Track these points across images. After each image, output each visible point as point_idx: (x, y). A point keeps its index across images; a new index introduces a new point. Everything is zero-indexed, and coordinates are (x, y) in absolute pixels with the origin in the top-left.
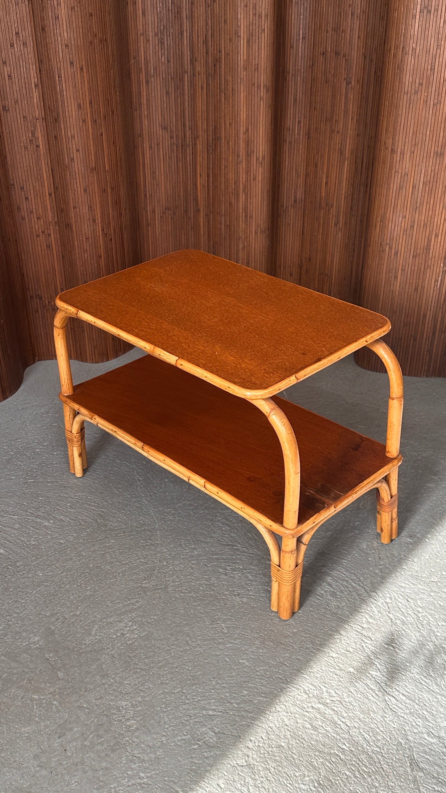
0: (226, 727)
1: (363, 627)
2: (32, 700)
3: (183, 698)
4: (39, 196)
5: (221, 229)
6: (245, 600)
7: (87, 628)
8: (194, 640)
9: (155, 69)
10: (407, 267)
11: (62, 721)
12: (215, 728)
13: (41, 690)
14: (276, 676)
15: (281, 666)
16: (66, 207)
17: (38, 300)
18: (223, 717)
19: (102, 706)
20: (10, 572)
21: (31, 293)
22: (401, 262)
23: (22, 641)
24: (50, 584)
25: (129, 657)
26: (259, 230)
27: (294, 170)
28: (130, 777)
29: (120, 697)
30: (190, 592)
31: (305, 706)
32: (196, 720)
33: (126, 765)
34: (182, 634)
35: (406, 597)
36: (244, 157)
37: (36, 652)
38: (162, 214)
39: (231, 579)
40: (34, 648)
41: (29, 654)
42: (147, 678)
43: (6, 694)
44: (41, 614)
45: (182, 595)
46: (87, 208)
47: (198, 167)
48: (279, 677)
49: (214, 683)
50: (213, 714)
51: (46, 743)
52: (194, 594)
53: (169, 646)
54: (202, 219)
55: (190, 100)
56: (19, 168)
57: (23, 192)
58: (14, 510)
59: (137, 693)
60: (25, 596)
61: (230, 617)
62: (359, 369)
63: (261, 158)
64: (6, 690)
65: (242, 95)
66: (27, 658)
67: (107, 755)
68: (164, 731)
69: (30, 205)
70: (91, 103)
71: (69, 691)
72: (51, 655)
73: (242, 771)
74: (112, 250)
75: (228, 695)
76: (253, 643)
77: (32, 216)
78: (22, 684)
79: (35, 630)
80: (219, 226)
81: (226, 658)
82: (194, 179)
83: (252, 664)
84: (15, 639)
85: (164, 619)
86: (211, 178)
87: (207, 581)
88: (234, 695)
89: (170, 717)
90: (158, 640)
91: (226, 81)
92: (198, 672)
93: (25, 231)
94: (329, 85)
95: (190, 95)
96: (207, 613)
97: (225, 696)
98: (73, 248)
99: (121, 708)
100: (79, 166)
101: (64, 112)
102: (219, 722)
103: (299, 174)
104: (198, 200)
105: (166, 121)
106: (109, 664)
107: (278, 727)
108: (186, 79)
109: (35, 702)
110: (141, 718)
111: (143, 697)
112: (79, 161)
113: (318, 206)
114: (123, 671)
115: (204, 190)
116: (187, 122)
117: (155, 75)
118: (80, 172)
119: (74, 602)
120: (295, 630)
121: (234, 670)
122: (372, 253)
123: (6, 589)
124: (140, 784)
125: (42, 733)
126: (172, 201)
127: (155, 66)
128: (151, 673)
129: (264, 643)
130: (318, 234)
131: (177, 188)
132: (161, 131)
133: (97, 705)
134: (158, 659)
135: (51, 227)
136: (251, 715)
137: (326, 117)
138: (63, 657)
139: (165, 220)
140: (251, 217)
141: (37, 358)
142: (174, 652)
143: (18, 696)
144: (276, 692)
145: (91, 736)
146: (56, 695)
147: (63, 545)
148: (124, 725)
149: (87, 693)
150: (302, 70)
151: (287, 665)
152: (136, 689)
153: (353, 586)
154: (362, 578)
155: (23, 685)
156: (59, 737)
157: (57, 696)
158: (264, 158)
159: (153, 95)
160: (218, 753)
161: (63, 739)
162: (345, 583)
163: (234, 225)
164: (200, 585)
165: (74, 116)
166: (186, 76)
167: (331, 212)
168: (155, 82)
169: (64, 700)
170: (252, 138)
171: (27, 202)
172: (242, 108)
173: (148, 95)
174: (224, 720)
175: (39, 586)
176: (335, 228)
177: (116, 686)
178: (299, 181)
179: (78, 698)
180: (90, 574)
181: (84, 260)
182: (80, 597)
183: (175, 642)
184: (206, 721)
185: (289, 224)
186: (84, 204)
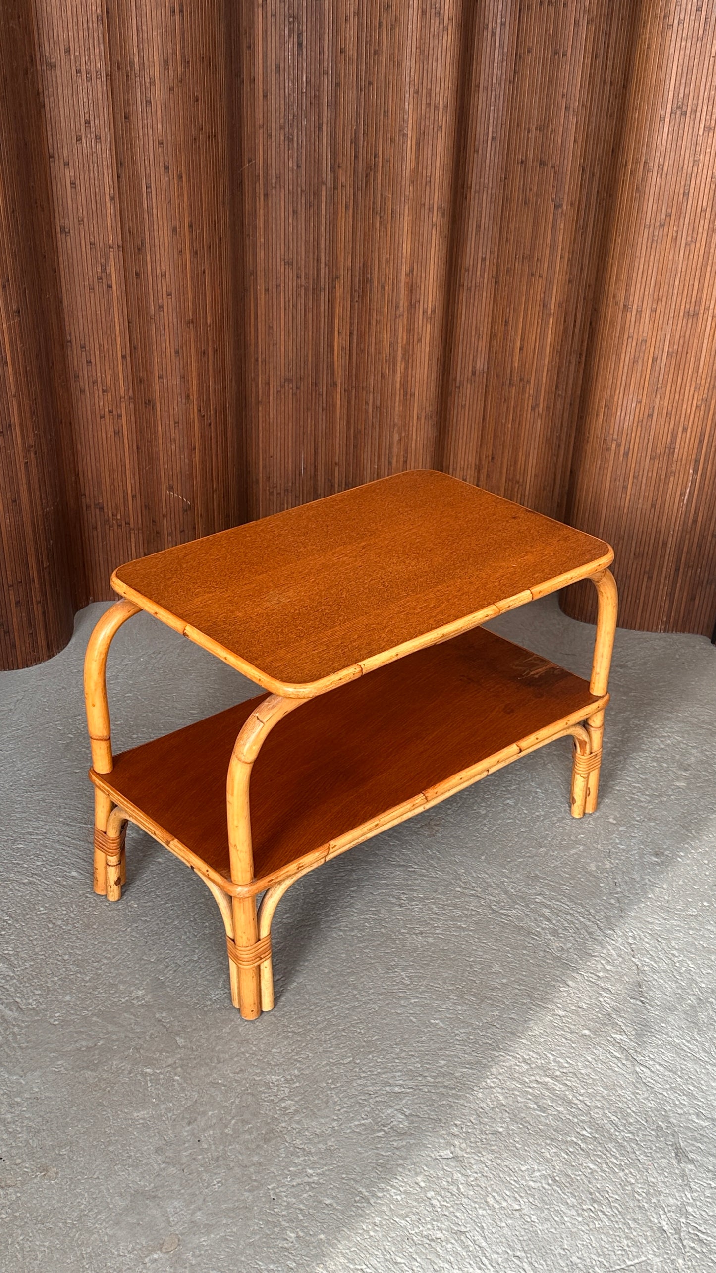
0: (420, 1107)
1: (598, 976)
2: (145, 1075)
3: (357, 1070)
4: (107, 358)
5: (367, 412)
6: (430, 940)
7: (211, 978)
8: (364, 994)
9: (278, 178)
10: (641, 473)
11: (189, 1103)
12: (405, 1110)
13: (154, 1062)
14: (484, 1041)
15: (489, 1028)
16: (147, 376)
17: (97, 511)
18: (414, 1095)
19: (244, 1082)
20: (90, 902)
21: (88, 500)
22: (633, 466)
23: (120, 997)
24: (151, 918)
25: (275, 1017)
26: (423, 414)
27: (474, 327)
28: (294, 1175)
29: (269, 1070)
30: (352, 930)
31: (527, 1080)
32: (377, 1099)
33: (286, 1160)
34: (346, 986)
35: (656, 936)
36: (406, 308)
37: (142, 1011)
38: (279, 387)
39: (408, 912)
40: (139, 1006)
41: (132, 1014)
42: (304, 1044)
43: (105, 1068)
44: (143, 959)
45: (341, 933)
46: (178, 377)
47: (337, 321)
48: (487, 1043)
49: (398, 1050)
50: (400, 1091)
51: (170, 1132)
52: (358, 932)
53: (330, 1002)
54: (339, 397)
55: (328, 224)
56: (80, 317)
57: (84, 353)
58: (85, 816)
59: (292, 1064)
60: (117, 935)
61: (412, 963)
62: (568, 620)
63: (429, 312)
64: (105, 1062)
65: (406, 218)
66: (130, 1018)
67: (258, 1146)
68: (335, 1114)
69: (94, 371)
70: (191, 226)
71: (195, 1062)
72: (164, 1014)
73: (448, 1165)
74: (211, 439)
75: (419, 1066)
76: (448, 998)
77: (95, 388)
78: (126, 1053)
79: (137, 982)
80: (364, 407)
81: (412, 1018)
82: (330, 338)
83: (448, 1025)
84: (110, 993)
85: (319, 966)
86: (355, 337)
87: (375, 915)
88: (428, 1066)
89: (341, 1096)
90: (313, 994)
91: (384, 199)
92: (374, 1036)
93: (84, 409)
94: (528, 207)
95: (328, 216)
96: (379, 957)
97: (415, 1067)
98: (155, 436)
99: (271, 1084)
100: (171, 318)
101: (152, 238)
102: (409, 1102)
103: (481, 333)
104: (334, 369)
105: (291, 252)
106: (247, 1026)
107: (493, 1108)
108: (324, 193)
109: (148, 1078)
110: (300, 1097)
111: (300, 1069)
112: (170, 310)
113: (508, 382)
114: (268, 1036)
115: (344, 355)
116: (323, 254)
117: (278, 186)
118: (171, 325)
119: (188, 943)
120: (505, 981)
121: (425, 1034)
122: (592, 452)
123: (88, 926)
124: (308, 1184)
125: (164, 1119)
126: (294, 368)
127: (278, 172)
128: (308, 1038)
129: (462, 998)
130: (506, 422)
131: (303, 350)
132: (283, 267)
133: (237, 1081)
134: (316, 1019)
135: (123, 405)
136: (454, 1092)
137: (524, 253)
138: (182, 1017)
139: (283, 397)
140: (412, 395)
141: (91, 598)
142: (337, 1010)
143: (124, 1070)
144: (484, 1061)
145: (233, 1122)
146: (177, 1067)
147: (163, 865)
148: (278, 1106)
149: (221, 1065)
150: (490, 185)
151: (498, 1026)
152: (289, 1059)
153: (581, 922)
154: (592, 911)
155: (128, 1055)
156: (189, 1124)
157: (179, 1069)
158: (433, 311)
159: (274, 215)
160: (412, 1141)
161: (194, 1126)
162: (569, 917)
163: (387, 406)
164: (366, 920)
165: (166, 244)
166: (324, 188)
167: (528, 390)
168: (278, 195)
169: (190, 1074)
170: (418, 281)
171: (90, 368)
172: (405, 238)
173: (266, 215)
174: (417, 1098)
175: (134, 921)
176: (533, 413)
177: (261, 1056)
178: (480, 344)
179: (209, 1071)
180: (207, 905)
181: (170, 453)
182: (196, 936)
183: (338, 997)
184: (391, 1100)
185: (464, 407)
186: (174, 371)
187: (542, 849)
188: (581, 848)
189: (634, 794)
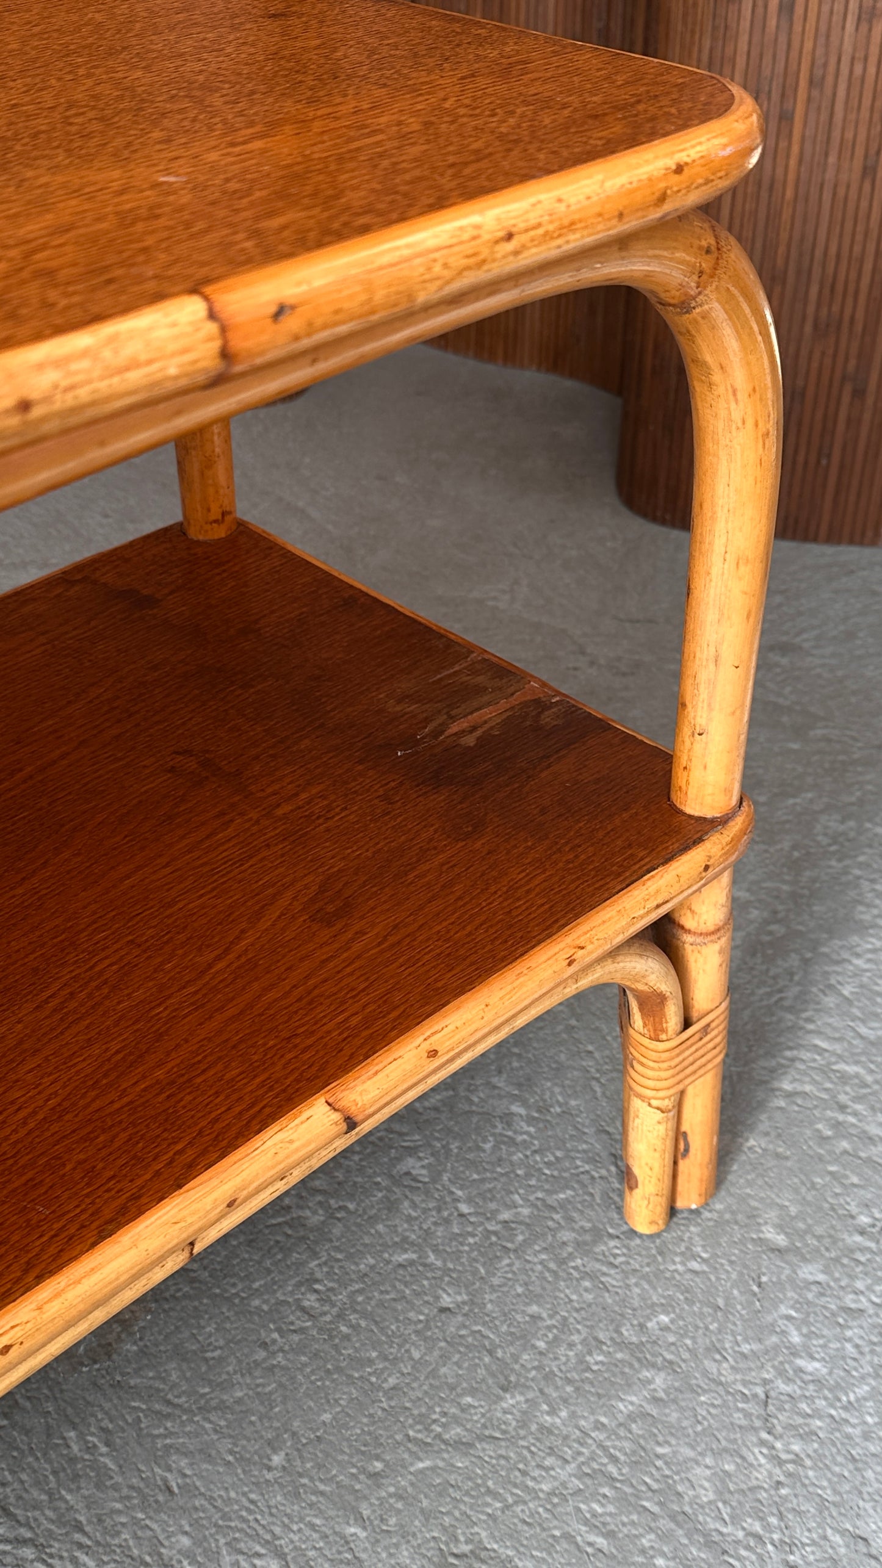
10: (831, 68)
22: (808, 45)
187: (509, 1401)
188: (660, 1381)
189: (842, 1108)
